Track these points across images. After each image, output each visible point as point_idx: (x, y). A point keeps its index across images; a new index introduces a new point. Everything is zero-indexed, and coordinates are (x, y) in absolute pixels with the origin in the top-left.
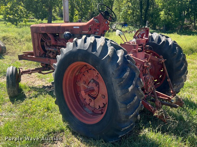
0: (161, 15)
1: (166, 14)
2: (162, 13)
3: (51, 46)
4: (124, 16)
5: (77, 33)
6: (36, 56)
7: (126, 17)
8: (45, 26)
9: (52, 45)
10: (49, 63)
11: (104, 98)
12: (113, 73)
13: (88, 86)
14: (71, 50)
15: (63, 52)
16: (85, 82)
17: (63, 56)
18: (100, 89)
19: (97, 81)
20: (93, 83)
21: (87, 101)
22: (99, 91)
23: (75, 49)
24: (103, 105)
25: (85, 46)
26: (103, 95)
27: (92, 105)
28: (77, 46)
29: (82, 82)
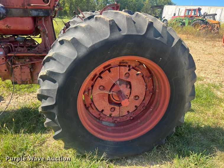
12: (185, 63)
13: (110, 91)
14: (106, 38)
15: (81, 44)
16: (104, 87)
17: (83, 52)
18: (132, 90)
19: (128, 80)
20: (120, 85)
21: (107, 112)
22: (131, 93)
23: (117, 35)
24: (134, 108)
25: (138, 29)
26: (136, 96)
27: (115, 114)
28: (120, 30)
29: (98, 88)
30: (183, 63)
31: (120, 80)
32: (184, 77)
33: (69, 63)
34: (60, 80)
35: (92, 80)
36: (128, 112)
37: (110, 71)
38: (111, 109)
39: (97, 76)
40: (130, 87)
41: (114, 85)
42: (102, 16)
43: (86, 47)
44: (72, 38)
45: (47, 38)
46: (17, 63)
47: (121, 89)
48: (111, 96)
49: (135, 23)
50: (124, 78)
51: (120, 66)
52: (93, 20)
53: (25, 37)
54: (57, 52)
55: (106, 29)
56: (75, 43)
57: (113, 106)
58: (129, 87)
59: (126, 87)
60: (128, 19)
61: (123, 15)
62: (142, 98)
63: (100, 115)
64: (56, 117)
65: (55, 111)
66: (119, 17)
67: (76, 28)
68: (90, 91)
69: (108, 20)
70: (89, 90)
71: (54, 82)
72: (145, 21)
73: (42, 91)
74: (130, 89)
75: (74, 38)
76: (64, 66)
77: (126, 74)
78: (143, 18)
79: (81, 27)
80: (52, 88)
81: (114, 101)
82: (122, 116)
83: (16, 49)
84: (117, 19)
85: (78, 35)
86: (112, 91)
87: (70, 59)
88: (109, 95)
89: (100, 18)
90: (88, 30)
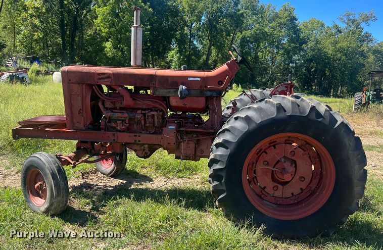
0: (106, 49)
1: (115, 48)
2: (108, 45)
3: (115, 108)
4: (25, 44)
5: (196, 87)
6: (75, 128)
7: (32, 44)
8: (111, 72)
9: (118, 108)
10: (114, 140)
11: (302, 181)
12: (350, 145)
13: (274, 167)
14: (273, 117)
15: (252, 120)
16: (268, 162)
17: (253, 126)
18: (297, 170)
19: (293, 158)
20: (285, 162)
21: (270, 190)
22: (296, 172)
23: (282, 115)
24: (300, 191)
25: (302, 111)
26: (301, 177)
27: (278, 194)
28: (285, 111)
29: (262, 163)
30: (347, 144)
31: (284, 157)
32: (349, 158)
33: (241, 135)
34: (232, 147)
35: (257, 154)
36: (292, 194)
37: (275, 148)
38: (274, 187)
39: (262, 151)
40: (296, 167)
41: (279, 161)
42: (271, 100)
43: (256, 123)
44: (245, 115)
45: (216, 116)
46: (185, 137)
47: (286, 166)
48: (274, 172)
49: (299, 106)
50: (289, 156)
51: (285, 143)
52: (263, 102)
53: (195, 114)
54: (233, 125)
55: (274, 110)
56: (247, 119)
57: (276, 184)
58: (294, 165)
59: (291, 165)
60: (293, 103)
61: (289, 100)
62: (308, 180)
63: (261, 191)
64: (223, 180)
65: (223, 174)
66: (285, 101)
67: (249, 108)
68: (254, 165)
69: (276, 103)
70: (253, 163)
71: (227, 148)
72: (308, 105)
73: (215, 155)
74: (295, 169)
75: (247, 116)
76: (236, 136)
77: (291, 152)
78: (307, 103)
79: (253, 107)
80: (225, 154)
81: (278, 178)
82: (285, 198)
83: (186, 125)
84: (284, 103)
85: (251, 113)
86: (276, 167)
87: (242, 132)
88: (273, 171)
89: (269, 101)
90: (259, 110)
